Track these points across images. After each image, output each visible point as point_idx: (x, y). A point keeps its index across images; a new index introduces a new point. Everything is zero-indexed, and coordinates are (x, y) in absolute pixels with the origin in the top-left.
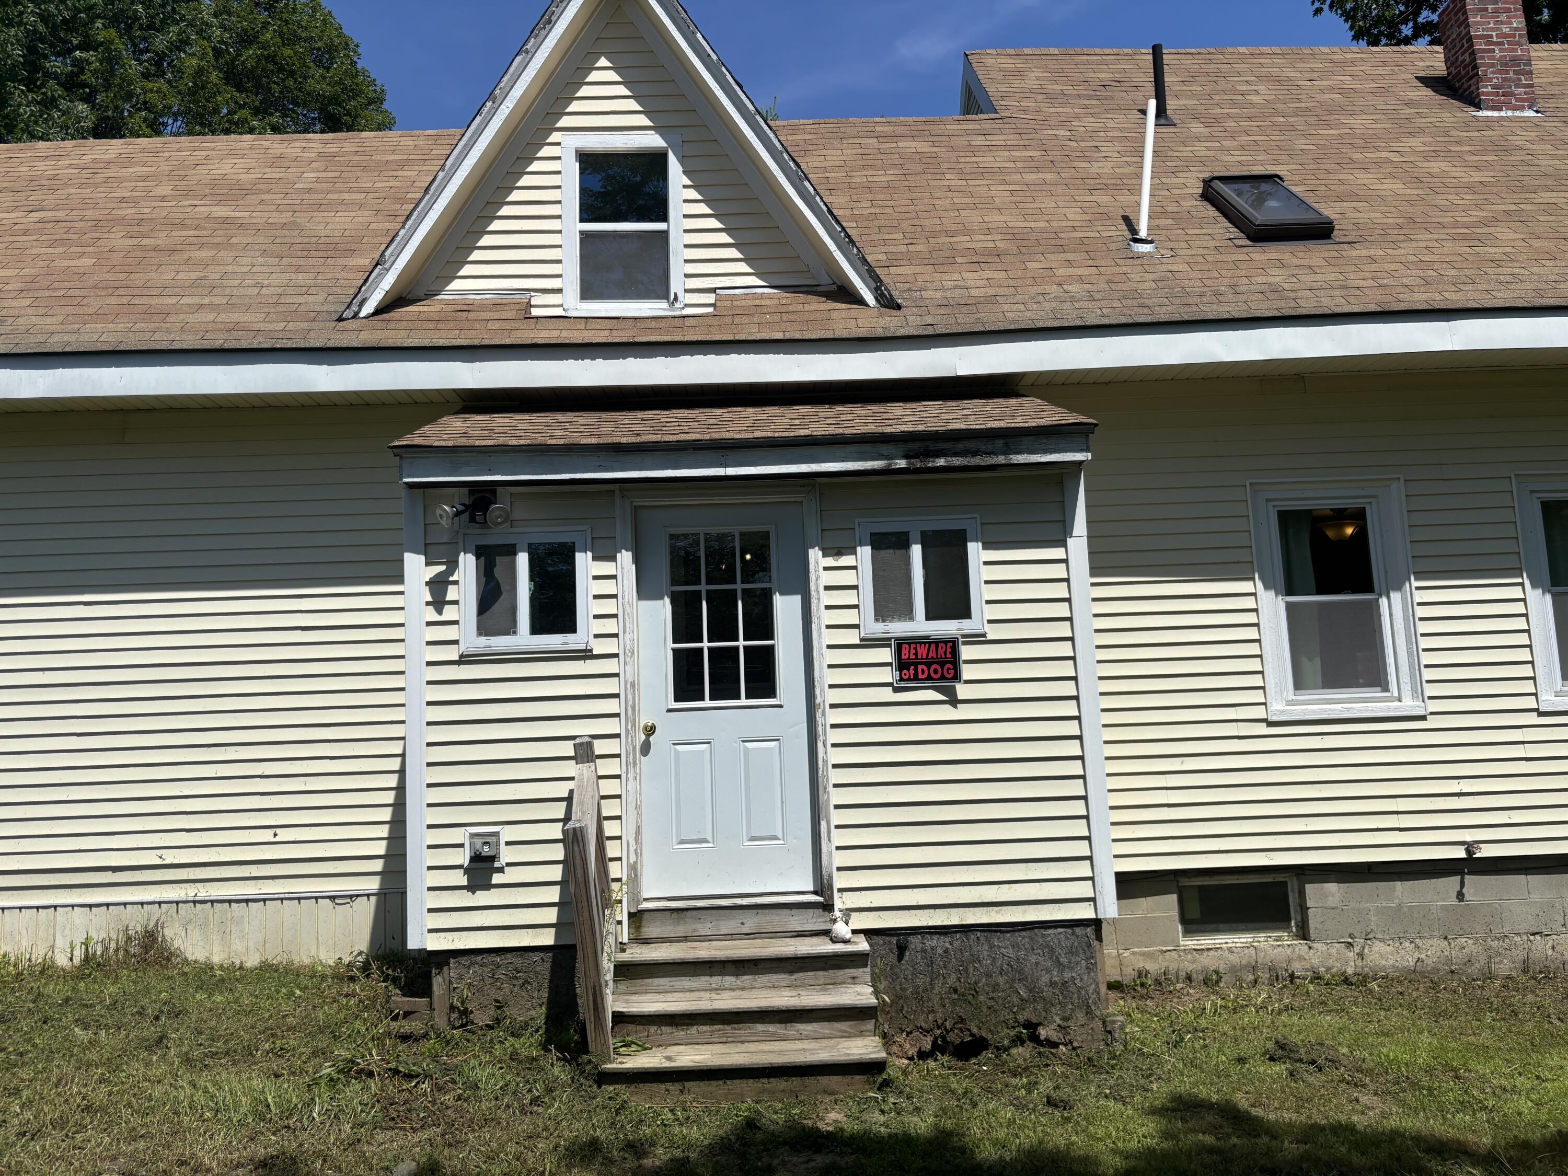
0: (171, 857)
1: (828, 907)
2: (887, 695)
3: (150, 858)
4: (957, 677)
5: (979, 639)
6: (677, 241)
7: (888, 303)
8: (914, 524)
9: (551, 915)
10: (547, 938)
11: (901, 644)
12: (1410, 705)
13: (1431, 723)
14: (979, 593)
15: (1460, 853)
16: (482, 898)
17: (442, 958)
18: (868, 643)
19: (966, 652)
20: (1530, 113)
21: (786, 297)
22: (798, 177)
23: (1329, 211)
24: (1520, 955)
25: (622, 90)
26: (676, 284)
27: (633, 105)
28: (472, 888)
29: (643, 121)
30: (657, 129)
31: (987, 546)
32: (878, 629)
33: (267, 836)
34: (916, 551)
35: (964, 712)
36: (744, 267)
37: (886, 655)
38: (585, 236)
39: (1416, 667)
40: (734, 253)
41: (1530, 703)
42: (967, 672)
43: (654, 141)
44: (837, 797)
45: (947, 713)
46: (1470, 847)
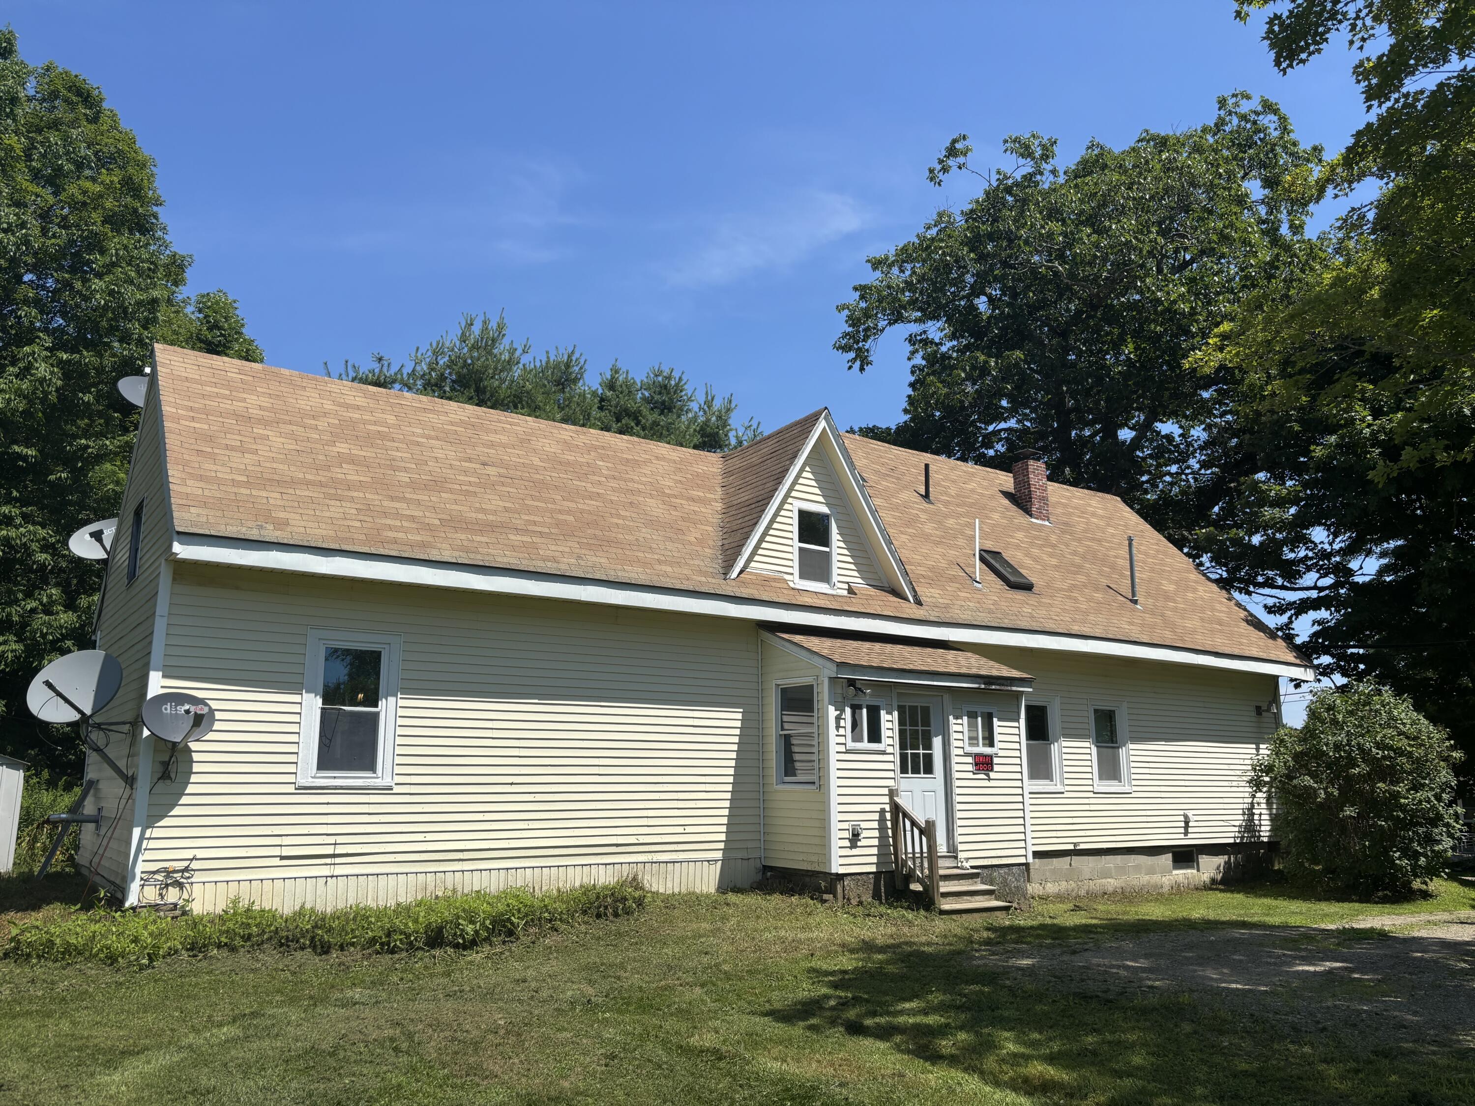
0: (643, 839)
1: (956, 857)
2: (971, 775)
3: (632, 840)
4: (992, 770)
5: (997, 756)
6: (835, 558)
7: (919, 603)
8: (979, 709)
9: (874, 859)
10: (873, 869)
11: (976, 756)
12: (1059, 788)
13: (1066, 795)
14: (997, 738)
15: (1071, 847)
16: (855, 852)
17: (841, 877)
18: (967, 755)
19: (996, 760)
20: (1047, 523)
21: (873, 591)
22: (889, 543)
23: (1033, 579)
24: (1086, 888)
25: (813, 483)
26: (835, 578)
27: (817, 491)
28: (851, 848)
29: (821, 499)
30: (827, 504)
31: (1000, 720)
32: (969, 749)
33: (680, 830)
34: (979, 719)
35: (992, 783)
36: (856, 574)
37: (970, 760)
38: (800, 549)
39: (1062, 773)
40: (852, 567)
41: (1090, 788)
42: (996, 768)
43: (825, 510)
44: (959, 815)
45: (986, 783)
46: (1075, 844)
